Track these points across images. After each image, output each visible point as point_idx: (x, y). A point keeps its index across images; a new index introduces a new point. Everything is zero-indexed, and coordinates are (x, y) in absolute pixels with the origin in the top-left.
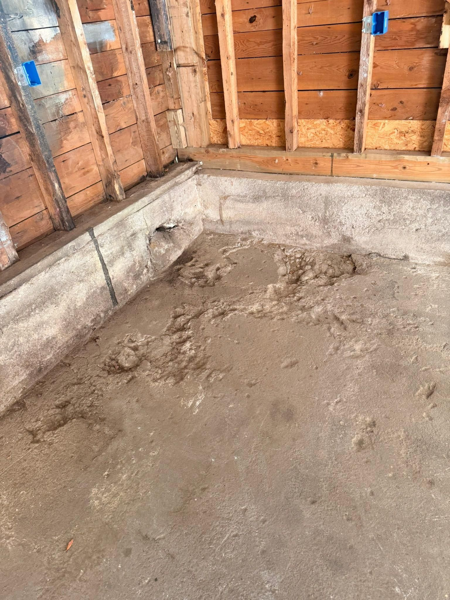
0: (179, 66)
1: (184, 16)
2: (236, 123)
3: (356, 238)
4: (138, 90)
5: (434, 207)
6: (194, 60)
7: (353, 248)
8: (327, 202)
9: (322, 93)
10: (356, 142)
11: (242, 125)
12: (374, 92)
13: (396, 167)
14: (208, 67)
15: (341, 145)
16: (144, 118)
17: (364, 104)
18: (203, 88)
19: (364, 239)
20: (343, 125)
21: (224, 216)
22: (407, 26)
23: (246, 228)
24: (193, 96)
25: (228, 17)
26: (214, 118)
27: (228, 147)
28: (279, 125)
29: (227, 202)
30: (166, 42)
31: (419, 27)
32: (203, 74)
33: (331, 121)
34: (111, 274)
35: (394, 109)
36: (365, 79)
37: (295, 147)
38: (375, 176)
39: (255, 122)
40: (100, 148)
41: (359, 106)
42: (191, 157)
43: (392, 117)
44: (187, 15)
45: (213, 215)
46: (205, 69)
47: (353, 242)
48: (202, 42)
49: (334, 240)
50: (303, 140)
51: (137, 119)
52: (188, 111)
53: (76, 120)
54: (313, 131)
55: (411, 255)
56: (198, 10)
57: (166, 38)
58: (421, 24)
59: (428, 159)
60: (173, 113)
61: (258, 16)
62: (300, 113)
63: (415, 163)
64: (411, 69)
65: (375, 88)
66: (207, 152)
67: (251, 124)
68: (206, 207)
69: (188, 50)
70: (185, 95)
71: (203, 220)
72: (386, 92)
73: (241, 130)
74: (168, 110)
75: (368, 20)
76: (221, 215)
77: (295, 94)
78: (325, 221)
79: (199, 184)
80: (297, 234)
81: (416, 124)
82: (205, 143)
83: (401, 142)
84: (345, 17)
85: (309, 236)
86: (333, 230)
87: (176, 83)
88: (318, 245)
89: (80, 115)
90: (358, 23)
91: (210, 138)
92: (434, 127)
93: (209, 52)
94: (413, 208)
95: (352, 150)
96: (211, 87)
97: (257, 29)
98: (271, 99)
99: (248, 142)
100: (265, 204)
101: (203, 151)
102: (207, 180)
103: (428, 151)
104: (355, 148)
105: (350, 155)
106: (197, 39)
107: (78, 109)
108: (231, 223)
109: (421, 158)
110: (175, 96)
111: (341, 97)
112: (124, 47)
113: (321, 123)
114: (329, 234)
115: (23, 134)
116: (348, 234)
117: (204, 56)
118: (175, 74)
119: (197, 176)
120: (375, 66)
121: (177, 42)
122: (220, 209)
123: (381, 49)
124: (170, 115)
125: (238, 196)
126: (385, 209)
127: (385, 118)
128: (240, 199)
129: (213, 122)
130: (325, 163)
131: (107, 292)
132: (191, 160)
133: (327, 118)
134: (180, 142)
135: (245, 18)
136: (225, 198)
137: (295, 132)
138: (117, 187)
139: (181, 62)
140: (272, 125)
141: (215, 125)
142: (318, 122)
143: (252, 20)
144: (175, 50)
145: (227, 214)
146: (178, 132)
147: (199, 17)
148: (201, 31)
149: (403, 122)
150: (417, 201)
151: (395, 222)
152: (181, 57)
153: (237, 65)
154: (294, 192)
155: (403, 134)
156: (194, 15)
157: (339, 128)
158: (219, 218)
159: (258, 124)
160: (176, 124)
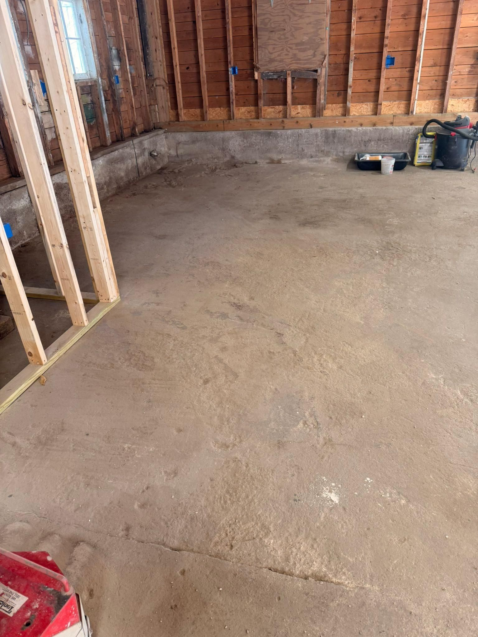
0: (156, 86)
1: (159, 65)
2: (182, 111)
3: (237, 156)
4: (143, 93)
5: (262, 138)
6: (164, 83)
7: (236, 161)
8: (223, 140)
9: (217, 97)
10: (232, 115)
11: (185, 112)
12: (236, 96)
13: (248, 125)
14: (169, 87)
15: (227, 118)
16: (144, 105)
17: (233, 100)
18: (167, 96)
19: (240, 156)
20: (227, 110)
21: (179, 152)
22: (244, 72)
23: (189, 158)
24: (163, 99)
25: (178, 67)
26: (172, 109)
27: (179, 121)
28: (201, 111)
29: (180, 145)
30: (151, 76)
31: (248, 73)
32: (167, 90)
33: (222, 108)
34: (138, 162)
35: (244, 103)
36: (232, 90)
37: (208, 120)
38: (241, 129)
39: (191, 110)
40: (132, 113)
41: (231, 101)
42: (161, 127)
43: (244, 106)
44: (161, 65)
45: (173, 152)
46: (168, 88)
47: (236, 158)
48: (166, 76)
49: (227, 159)
50: (211, 117)
51: (141, 106)
52: (160, 105)
53: (124, 100)
54: (215, 113)
55: (258, 161)
56: (165, 63)
57: (152, 74)
58: (249, 71)
59: (258, 120)
60: (153, 106)
61: (190, 67)
62: (209, 105)
63: (254, 122)
64: (248, 87)
65: (236, 94)
66: (169, 124)
67: (189, 111)
68: (169, 149)
69: (161, 79)
70: (159, 98)
71: (168, 156)
72: (241, 96)
73: (185, 114)
74: (151, 105)
75: (230, 70)
76: (177, 152)
77: (207, 98)
78: (223, 150)
79: (166, 138)
80: (212, 158)
81: (252, 108)
82: (168, 120)
83: (249, 115)
84: (223, 68)
85: (218, 158)
86: (227, 153)
87: (155, 93)
88: (222, 162)
89: (125, 99)
90: (227, 71)
91: (170, 119)
92: (258, 108)
93: (169, 80)
94: (255, 140)
95: (231, 119)
96: (170, 96)
97: (190, 72)
98: (197, 100)
99: (188, 119)
100: (198, 144)
101: (167, 124)
102: (170, 135)
103: (258, 118)
104: (232, 118)
105: (230, 121)
106: (164, 75)
107: (124, 97)
108: (182, 156)
109: (256, 120)
110: (155, 99)
111: (224, 99)
112: (137, 76)
113: (218, 109)
114: (226, 156)
115: (111, 101)
116: (233, 154)
117: (167, 82)
118: (155, 89)
119: (165, 134)
120: (235, 86)
121: (156, 76)
122: (177, 149)
123: (236, 80)
124: (152, 107)
125: (185, 141)
126: (245, 141)
127: (242, 106)
128: (186, 143)
129: (171, 111)
130: (221, 126)
131: (137, 169)
132: (161, 128)
133: (220, 107)
134: (157, 119)
135: (184, 68)
136: (179, 143)
137: (208, 113)
138: (137, 130)
139: (158, 84)
140: (198, 111)
141: (173, 112)
142: (217, 109)
143: (188, 68)
144: (155, 79)
145: (180, 151)
146: (156, 115)
147: (165, 66)
148: (166, 72)
149: (248, 107)
150: (256, 136)
151: (250, 146)
152: (158, 82)
153: (182, 86)
154: (209, 137)
155: (249, 112)
156: (163, 65)
157: (225, 111)
158: (176, 154)
159: (192, 111)
160: (155, 111)
